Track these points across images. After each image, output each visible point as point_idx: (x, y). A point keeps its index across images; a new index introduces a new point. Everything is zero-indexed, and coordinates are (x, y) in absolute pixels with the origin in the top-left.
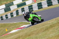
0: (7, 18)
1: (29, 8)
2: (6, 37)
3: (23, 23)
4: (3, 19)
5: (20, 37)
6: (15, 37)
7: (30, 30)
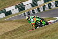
0: (34, 13)
1: (55, 3)
2: (33, 32)
3: (49, 18)
4: (30, 14)
5: (46, 32)
6: (41, 32)
7: (56, 26)
